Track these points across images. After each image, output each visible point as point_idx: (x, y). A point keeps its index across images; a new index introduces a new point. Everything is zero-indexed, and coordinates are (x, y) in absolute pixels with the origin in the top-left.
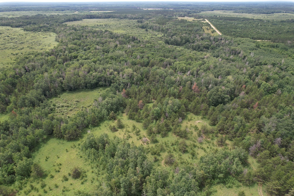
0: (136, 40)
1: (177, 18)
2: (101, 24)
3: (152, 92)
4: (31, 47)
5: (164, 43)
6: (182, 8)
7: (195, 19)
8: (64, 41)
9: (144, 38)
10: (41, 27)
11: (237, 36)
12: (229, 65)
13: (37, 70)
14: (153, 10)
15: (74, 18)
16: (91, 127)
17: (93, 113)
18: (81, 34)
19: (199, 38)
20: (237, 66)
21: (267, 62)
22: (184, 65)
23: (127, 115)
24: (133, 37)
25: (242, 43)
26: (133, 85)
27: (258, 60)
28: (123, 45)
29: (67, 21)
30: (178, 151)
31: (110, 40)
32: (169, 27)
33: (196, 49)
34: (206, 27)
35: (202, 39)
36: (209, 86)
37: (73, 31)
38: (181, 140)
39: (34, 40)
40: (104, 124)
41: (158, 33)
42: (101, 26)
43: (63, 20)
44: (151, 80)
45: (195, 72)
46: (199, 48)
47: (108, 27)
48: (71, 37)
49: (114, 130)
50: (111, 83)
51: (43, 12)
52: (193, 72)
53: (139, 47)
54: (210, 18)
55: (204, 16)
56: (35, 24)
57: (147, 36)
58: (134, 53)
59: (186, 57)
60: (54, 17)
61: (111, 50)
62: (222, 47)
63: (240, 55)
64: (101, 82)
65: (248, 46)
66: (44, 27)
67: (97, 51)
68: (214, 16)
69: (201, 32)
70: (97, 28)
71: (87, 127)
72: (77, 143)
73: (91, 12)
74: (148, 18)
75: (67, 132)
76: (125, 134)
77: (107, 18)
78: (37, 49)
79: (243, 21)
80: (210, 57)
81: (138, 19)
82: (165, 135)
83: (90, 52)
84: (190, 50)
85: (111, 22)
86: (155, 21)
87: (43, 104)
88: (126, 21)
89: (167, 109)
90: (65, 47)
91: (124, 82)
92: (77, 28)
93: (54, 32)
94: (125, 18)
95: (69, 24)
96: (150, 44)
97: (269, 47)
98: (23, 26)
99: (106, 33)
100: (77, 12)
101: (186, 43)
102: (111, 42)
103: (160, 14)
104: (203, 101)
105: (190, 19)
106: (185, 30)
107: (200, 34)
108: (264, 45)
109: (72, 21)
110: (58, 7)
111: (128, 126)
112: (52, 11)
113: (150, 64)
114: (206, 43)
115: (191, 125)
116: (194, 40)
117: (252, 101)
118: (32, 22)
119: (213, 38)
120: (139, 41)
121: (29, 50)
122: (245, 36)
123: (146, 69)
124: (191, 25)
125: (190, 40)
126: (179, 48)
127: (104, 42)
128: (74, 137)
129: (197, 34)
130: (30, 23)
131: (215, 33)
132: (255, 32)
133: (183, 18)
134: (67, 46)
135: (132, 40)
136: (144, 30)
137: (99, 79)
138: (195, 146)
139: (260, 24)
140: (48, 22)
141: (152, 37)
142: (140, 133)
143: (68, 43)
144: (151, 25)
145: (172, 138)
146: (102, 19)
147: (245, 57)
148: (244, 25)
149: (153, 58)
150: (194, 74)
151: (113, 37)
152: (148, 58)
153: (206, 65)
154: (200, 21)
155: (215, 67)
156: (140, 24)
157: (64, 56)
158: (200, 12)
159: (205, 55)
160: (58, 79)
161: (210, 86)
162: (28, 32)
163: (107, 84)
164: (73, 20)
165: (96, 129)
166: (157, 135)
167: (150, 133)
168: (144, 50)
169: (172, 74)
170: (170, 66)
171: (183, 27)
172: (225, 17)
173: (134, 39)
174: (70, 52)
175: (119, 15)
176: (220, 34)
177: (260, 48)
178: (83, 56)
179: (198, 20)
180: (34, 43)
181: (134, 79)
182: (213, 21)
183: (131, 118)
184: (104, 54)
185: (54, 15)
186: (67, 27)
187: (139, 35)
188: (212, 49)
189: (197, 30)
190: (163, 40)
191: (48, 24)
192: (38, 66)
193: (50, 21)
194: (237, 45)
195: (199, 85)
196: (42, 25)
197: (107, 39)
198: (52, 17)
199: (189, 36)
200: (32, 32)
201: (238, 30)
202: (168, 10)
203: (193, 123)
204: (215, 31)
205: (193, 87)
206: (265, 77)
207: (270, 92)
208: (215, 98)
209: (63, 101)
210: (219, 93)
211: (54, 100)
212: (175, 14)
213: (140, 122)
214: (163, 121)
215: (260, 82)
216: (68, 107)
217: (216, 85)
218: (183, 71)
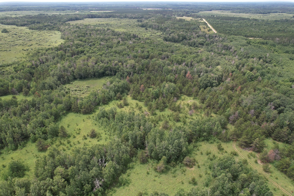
0: (137, 37)
1: (176, 18)
2: (103, 23)
3: (152, 79)
4: (40, 43)
5: (163, 40)
6: (181, 8)
7: (193, 19)
8: (70, 38)
9: (144, 36)
10: (46, 26)
11: (232, 34)
12: (219, 57)
13: (50, 62)
14: (152, 10)
16: (102, 104)
17: (103, 93)
18: (85, 32)
19: (195, 36)
20: (227, 58)
21: (255, 56)
22: (179, 57)
23: (131, 96)
24: (133, 35)
25: (235, 40)
26: (135, 74)
27: (247, 54)
28: (125, 42)
29: (69, 20)
30: (173, 121)
31: (113, 37)
32: (167, 26)
33: (192, 45)
34: (203, 26)
35: (198, 36)
36: (200, 74)
37: (77, 29)
38: (175, 113)
39: (41, 38)
40: (112, 103)
41: (157, 31)
42: (102, 25)
43: (65, 20)
44: (151, 69)
46: (195, 44)
47: (109, 26)
48: (76, 35)
49: (121, 106)
50: (116, 72)
51: (44, 12)
52: (188, 64)
53: (140, 43)
54: (207, 18)
55: (202, 15)
56: (38, 23)
57: (147, 34)
58: (135, 48)
59: (182, 51)
60: (56, 17)
61: (115, 45)
62: (215, 43)
63: (231, 50)
65: (240, 43)
66: (49, 25)
67: (102, 46)
68: (212, 16)
69: (198, 31)
70: (99, 26)
71: (98, 104)
72: (91, 116)
73: (92, 11)
74: (148, 17)
75: (83, 107)
76: (130, 110)
77: (108, 17)
78: (46, 46)
79: (239, 20)
80: (203, 52)
81: (138, 18)
82: (162, 110)
83: (95, 47)
84: (187, 46)
85: (112, 21)
86: (154, 21)
87: (60, 88)
88: (126, 20)
89: (164, 90)
90: (72, 43)
91: (127, 71)
92: (81, 27)
93: (59, 31)
94: (125, 17)
95: (72, 23)
96: (149, 41)
97: (260, 43)
98: (27, 25)
99: (108, 31)
100: (78, 12)
101: (183, 40)
102: (114, 39)
103: (159, 14)
104: (195, 85)
105: (189, 19)
106: (183, 29)
107: (196, 32)
108: (255, 42)
109: (74, 20)
110: (59, 6)
111: (132, 104)
112: (53, 11)
113: (150, 57)
114: (201, 40)
115: (184, 103)
116: (190, 38)
118: (36, 21)
119: (208, 35)
120: (140, 38)
121: (37, 47)
122: (238, 34)
123: (146, 61)
124: (189, 24)
125: (187, 37)
126: (176, 45)
127: (107, 39)
128: (88, 111)
129: (194, 32)
130: (34, 23)
131: (211, 32)
132: (248, 31)
133: (181, 18)
135: (133, 37)
136: (143, 28)
138: (186, 117)
139: (254, 23)
140: (52, 21)
141: (152, 35)
142: (142, 109)
143: (74, 39)
144: (151, 24)
145: (168, 112)
146: (103, 19)
147: (235, 51)
148: (239, 24)
149: (152, 52)
150: (188, 65)
151: (114, 34)
152: (148, 52)
153: (199, 58)
154: (198, 20)
155: (207, 59)
156: (140, 23)
157: (72, 50)
158: (198, 12)
159: (200, 50)
160: (70, 69)
161: (202, 74)
162: (33, 31)
163: (113, 73)
164: (75, 19)
165: (106, 106)
166: (156, 110)
167: (150, 108)
168: (145, 46)
169: (169, 65)
170: (168, 59)
171: (181, 26)
172: (222, 17)
173: (135, 37)
174: (77, 48)
175: (119, 14)
176: (216, 32)
177: (251, 45)
178: (89, 51)
179: (196, 19)
180: (41, 40)
181: (136, 69)
182: (210, 20)
183: (134, 98)
184: (108, 49)
185: (56, 15)
186: (70, 25)
187: (139, 33)
188: (207, 45)
189: (194, 29)
190: (162, 37)
191: (52, 23)
192: (50, 59)
193: (53, 20)
194: (229, 42)
195: (192, 73)
196: (46, 24)
197: (110, 36)
198: (55, 17)
199: (186, 34)
200: (37, 30)
201: (233, 28)
202: (167, 10)
203: (186, 102)
204: (211, 29)
205: (187, 75)
206: (249, 67)
207: (254, 79)
208: (205, 83)
209: (76, 87)
210: (208, 79)
211: (67, 86)
212: (174, 14)
213: (142, 101)
214: (161, 99)
215: (245, 71)
216: (80, 91)
217: (207, 72)
218: (179, 63)
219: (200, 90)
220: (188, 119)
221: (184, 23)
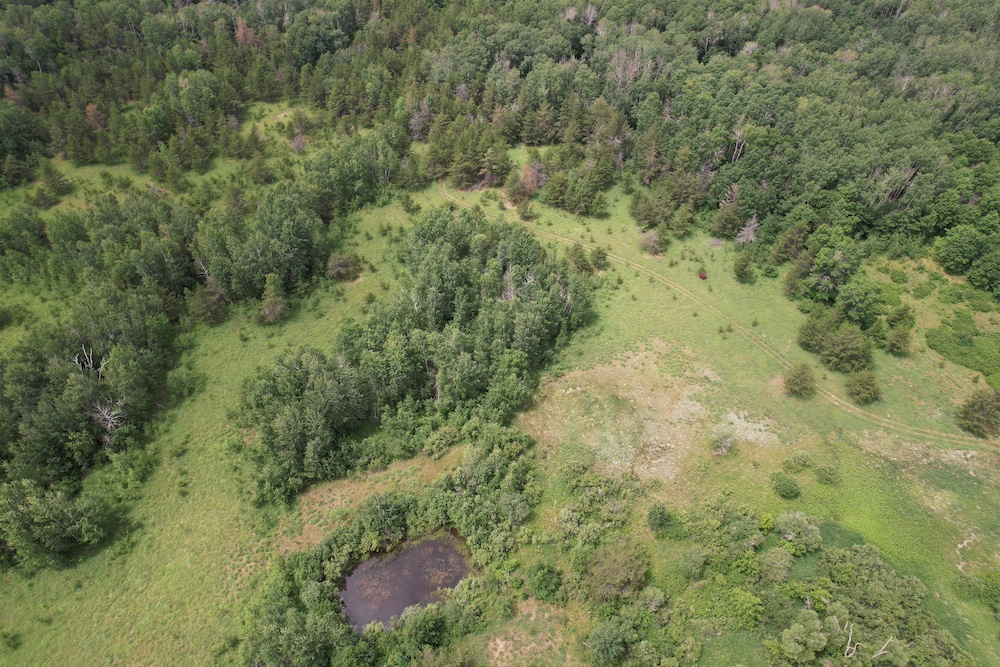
3: (116, 77)
36: (282, 21)
49: (45, 201)
76: (90, 201)
89: (183, 101)
104: (278, 61)
111: (86, 184)
138: (290, 164)
142: (134, 184)
145: (225, 168)
161: (287, 17)
166: (186, 174)
183: (83, 160)
195: (254, 22)
203: (271, 121)
205: (239, 33)
208: (307, 46)
213: (119, 163)
214: (185, 135)
217: (300, 9)
219: (299, 70)
220: (297, 165)
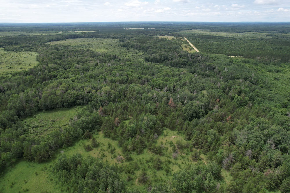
0: (117, 58)
1: (158, 37)
2: (84, 43)
4: (10, 66)
5: (144, 60)
6: (163, 27)
7: (174, 38)
8: (45, 61)
9: (125, 56)
10: (23, 47)
11: (213, 53)
12: (204, 80)
13: (13, 90)
14: (135, 30)
15: (57, 38)
16: (65, 147)
17: (68, 132)
18: (63, 53)
19: (178, 55)
20: (212, 81)
22: (161, 81)
23: (103, 133)
24: (114, 56)
25: (218, 59)
26: (111, 103)
27: (232, 75)
28: (104, 64)
29: (50, 41)
30: (153, 168)
31: (90, 58)
32: (149, 46)
33: (175, 66)
34: (185, 45)
35: (180, 56)
36: (184, 101)
37: (55, 50)
38: (156, 157)
39: (14, 60)
40: (79, 144)
41: (139, 51)
42: (83, 45)
43: (46, 40)
44: (129, 97)
45: (172, 88)
46: (177, 65)
47: (90, 47)
48: (52, 57)
49: (88, 149)
50: (89, 101)
51: (26, 33)
52: (170, 88)
53: (119, 65)
54: (189, 37)
55: (183, 34)
56: (16, 44)
57: (128, 54)
58: (113, 71)
59: (163, 73)
60: (37, 37)
61: (91, 68)
62: (198, 63)
63: (215, 70)
64: (78, 100)
65: (223, 62)
66: (26, 46)
67: (77, 69)
68: (193, 35)
69: (180, 50)
70: (79, 47)
71: (61, 147)
72: (48, 165)
74: (130, 37)
75: (38, 154)
76: (100, 153)
77: (90, 38)
78: (17, 69)
79: (218, 39)
80: (186, 73)
81: (120, 38)
82: (140, 152)
83: (70, 71)
84: (169, 67)
85: (94, 41)
86: (136, 40)
87: (16, 125)
88: (108, 40)
89: (143, 125)
90: (45, 66)
91: (101, 99)
92: (60, 48)
93: (36, 52)
94: (108, 37)
95: (52, 44)
96: (129, 62)
97: (242, 62)
98: (4, 46)
99: (87, 52)
100: (61, 32)
101: (165, 60)
102: (91, 61)
103: (142, 34)
104: (178, 116)
105: (170, 38)
106: (165, 48)
107: (178, 51)
108: (237, 61)
109: (55, 41)
110: (42, 27)
111: (103, 145)
112: (36, 32)
113: (129, 81)
114: (183, 60)
115: (166, 140)
116: (172, 58)
117: (226, 114)
118: (14, 42)
119: (190, 55)
120: (120, 59)
121: (7, 70)
122: (220, 53)
123: (124, 86)
124: (170, 43)
125: (168, 57)
126: (158, 65)
127: (85, 61)
128: (45, 158)
129: (175, 51)
130: (12, 43)
131: (192, 50)
132: (229, 49)
133: (163, 37)
134: (47, 65)
135: (113, 58)
136: (125, 48)
137: (77, 97)
138: (170, 162)
139: (233, 42)
140: (31, 42)
141: (133, 55)
142: (116, 151)
143: (49, 62)
144: (132, 44)
146: (86, 39)
147: (219, 72)
148: (219, 43)
149: (131, 76)
150: (171, 90)
151: (94, 55)
152: (127, 75)
153: (182, 81)
154: (179, 39)
155: (191, 82)
156: (122, 43)
157: (43, 75)
158: (180, 31)
159: (182, 71)
160: (34, 99)
161: (186, 101)
162: (8, 52)
163: (85, 102)
164: (56, 39)
165: (70, 149)
166: (133, 152)
167: (126, 150)
168: (124, 68)
169: (149, 91)
170: (148, 83)
171: (163, 45)
172: (202, 36)
173: (115, 58)
174: (50, 72)
175: (102, 35)
176: (198, 51)
177: (234, 64)
178: (62, 75)
179: (177, 38)
180: (13, 63)
181: (112, 97)
182: (191, 39)
183: (107, 136)
184: (84, 72)
185: (38, 35)
186: (49, 46)
187: (120, 54)
188: (189, 65)
189: (176, 48)
190: (143, 58)
191: (31, 44)
192: (14, 86)
193: (32, 41)
194: (212, 61)
195: (175, 100)
196: (24, 45)
197: (88, 58)
198: (35, 38)
199: (168, 54)
200: (13, 52)
201: (214, 47)
202: (150, 30)
203: (168, 139)
204: (193, 48)
205: (170, 102)
206: (237, 91)
207: (243, 105)
208: (190, 113)
209: (39, 121)
210: (194, 107)
211: (28, 121)
212: (156, 33)
214: (138, 138)
215: (233, 96)
216: (43, 127)
217: (191, 100)
218: (161, 88)
221: (166, 42)
